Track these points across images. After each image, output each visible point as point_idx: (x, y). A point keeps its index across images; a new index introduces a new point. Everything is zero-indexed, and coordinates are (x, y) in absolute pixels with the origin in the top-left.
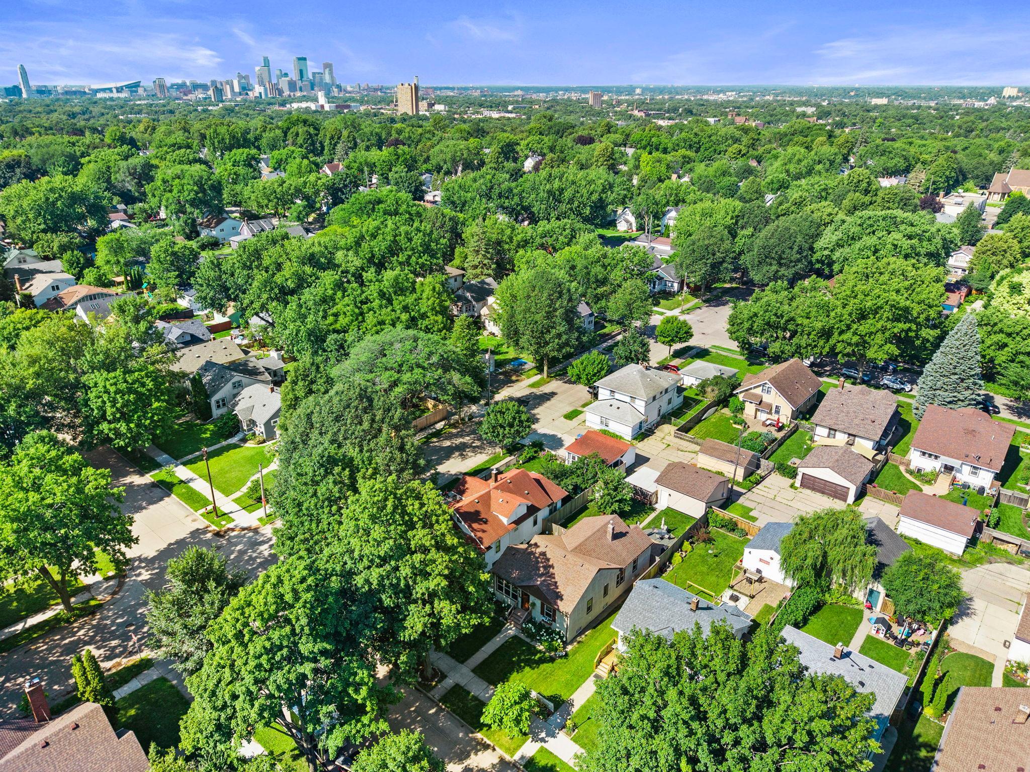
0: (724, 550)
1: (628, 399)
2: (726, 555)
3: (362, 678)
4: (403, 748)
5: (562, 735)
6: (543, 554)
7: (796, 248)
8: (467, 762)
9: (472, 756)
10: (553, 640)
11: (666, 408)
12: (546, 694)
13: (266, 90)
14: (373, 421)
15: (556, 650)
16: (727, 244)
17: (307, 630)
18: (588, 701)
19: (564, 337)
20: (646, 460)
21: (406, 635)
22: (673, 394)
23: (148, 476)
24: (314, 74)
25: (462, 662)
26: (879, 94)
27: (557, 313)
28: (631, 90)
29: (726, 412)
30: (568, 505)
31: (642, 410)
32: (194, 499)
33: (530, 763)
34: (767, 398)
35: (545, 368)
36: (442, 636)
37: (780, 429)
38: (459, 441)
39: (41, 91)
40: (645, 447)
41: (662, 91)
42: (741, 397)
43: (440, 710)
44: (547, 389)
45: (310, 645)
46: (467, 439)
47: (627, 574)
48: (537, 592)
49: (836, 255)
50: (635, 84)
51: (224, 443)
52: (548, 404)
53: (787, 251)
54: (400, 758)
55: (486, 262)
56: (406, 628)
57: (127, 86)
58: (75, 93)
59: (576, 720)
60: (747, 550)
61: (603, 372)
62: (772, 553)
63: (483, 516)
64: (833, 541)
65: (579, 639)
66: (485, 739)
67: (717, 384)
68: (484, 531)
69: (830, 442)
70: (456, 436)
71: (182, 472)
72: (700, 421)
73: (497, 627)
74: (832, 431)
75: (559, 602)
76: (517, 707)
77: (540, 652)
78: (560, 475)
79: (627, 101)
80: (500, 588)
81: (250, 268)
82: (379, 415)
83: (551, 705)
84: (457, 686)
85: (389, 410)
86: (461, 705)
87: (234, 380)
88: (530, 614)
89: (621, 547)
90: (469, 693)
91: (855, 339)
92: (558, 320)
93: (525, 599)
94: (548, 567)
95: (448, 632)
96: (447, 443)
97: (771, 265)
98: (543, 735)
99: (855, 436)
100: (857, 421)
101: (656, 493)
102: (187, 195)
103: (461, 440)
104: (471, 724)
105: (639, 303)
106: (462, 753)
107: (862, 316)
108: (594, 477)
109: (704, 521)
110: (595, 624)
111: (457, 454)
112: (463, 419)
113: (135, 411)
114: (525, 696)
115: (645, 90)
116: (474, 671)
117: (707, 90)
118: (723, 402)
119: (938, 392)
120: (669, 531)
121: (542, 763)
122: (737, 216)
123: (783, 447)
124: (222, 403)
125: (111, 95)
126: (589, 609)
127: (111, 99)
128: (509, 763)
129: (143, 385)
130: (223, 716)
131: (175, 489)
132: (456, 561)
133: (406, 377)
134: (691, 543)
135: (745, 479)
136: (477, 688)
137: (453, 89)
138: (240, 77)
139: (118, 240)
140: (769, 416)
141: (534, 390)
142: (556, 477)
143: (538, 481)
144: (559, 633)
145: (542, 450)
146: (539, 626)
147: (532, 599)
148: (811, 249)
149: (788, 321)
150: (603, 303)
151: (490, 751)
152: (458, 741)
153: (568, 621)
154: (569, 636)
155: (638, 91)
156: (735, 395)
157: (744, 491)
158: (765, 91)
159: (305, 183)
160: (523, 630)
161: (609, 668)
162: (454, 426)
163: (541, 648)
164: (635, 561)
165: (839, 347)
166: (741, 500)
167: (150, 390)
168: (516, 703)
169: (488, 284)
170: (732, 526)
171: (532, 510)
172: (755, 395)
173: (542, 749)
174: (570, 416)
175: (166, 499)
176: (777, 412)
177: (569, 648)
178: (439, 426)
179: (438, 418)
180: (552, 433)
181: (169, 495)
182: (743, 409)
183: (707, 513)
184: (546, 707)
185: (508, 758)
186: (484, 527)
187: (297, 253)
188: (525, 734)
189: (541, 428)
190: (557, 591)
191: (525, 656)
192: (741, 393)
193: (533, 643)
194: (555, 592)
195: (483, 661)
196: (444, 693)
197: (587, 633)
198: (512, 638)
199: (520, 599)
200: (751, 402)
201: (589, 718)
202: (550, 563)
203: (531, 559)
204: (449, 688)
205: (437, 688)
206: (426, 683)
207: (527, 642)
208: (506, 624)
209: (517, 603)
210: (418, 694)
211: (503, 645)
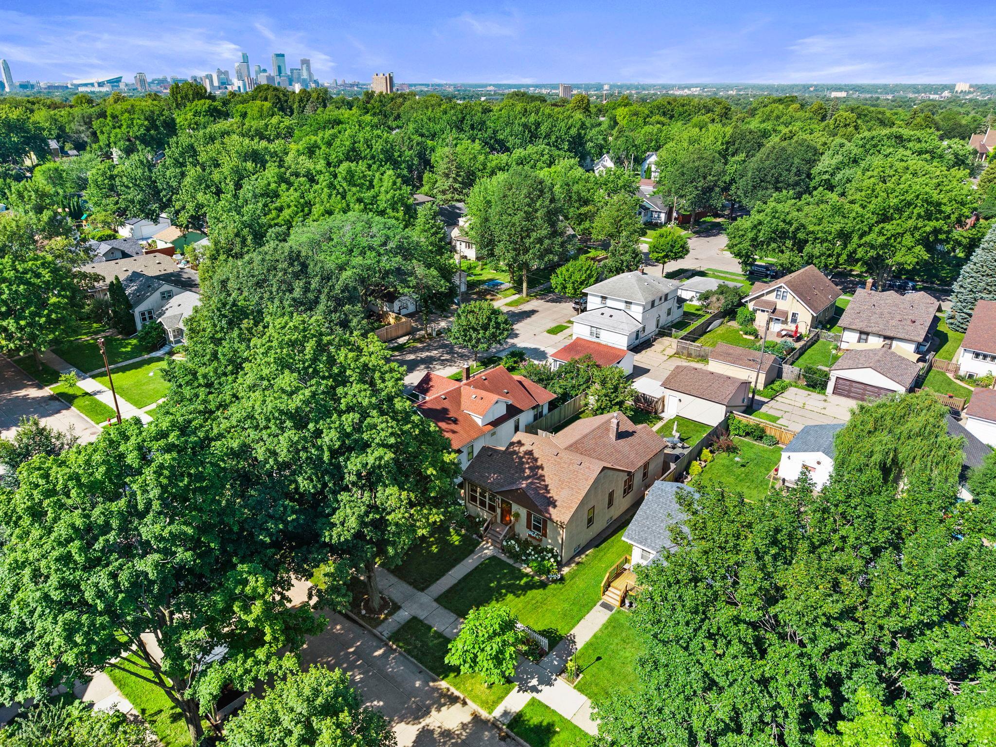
0: (752, 460)
1: (622, 306)
2: (757, 464)
3: (254, 589)
4: (307, 692)
5: (561, 683)
6: (530, 453)
7: (794, 170)
8: (424, 722)
9: (434, 712)
10: (543, 559)
11: (665, 320)
12: (536, 628)
13: (244, 85)
14: (306, 290)
15: (549, 572)
16: (718, 167)
17: (156, 505)
18: (595, 636)
19: (547, 242)
20: (646, 371)
21: (333, 536)
22: (672, 304)
23: (47, 388)
24: (292, 70)
25: (422, 590)
26: (839, 89)
27: (538, 214)
28: (599, 87)
29: (734, 324)
30: (556, 411)
31: (639, 317)
32: (96, 410)
33: (516, 721)
34: (781, 305)
35: (525, 285)
36: (388, 542)
37: (799, 339)
38: (424, 355)
39: (24, 86)
40: (642, 359)
41: (628, 88)
42: (751, 306)
43: (391, 650)
44: (527, 307)
45: (157, 528)
46: (434, 353)
47: (638, 479)
48: (522, 498)
49: (839, 176)
50: (602, 82)
51: (146, 356)
52: (528, 320)
53: (785, 173)
54: (301, 708)
55: (457, 186)
56: (334, 525)
57: (109, 82)
58: (57, 87)
59: (580, 662)
60: (785, 455)
61: (592, 280)
62: (820, 456)
63: (452, 414)
64: (905, 434)
65: (577, 559)
66: (453, 690)
67: (722, 293)
68: (454, 432)
69: (862, 346)
70: (422, 350)
71: (88, 385)
72: (705, 333)
73: (469, 546)
74: (864, 334)
75: (551, 509)
76: (498, 639)
77: (527, 575)
78: (545, 379)
79: (595, 95)
80: (474, 499)
81: (183, 165)
82: (315, 284)
83: (544, 642)
84: (414, 619)
85: (329, 279)
86: (419, 644)
87: (162, 289)
88: (512, 528)
89: (627, 448)
90: (430, 628)
91: (881, 239)
92: (539, 222)
93: (506, 512)
94: (536, 468)
95: (398, 534)
96: (412, 357)
97: (767, 189)
98: (534, 682)
99: (891, 338)
100: (893, 322)
101: (663, 399)
102: (137, 131)
103: (428, 354)
104: (431, 669)
105: (627, 220)
106: (419, 708)
107: (885, 218)
108: (587, 381)
109: (725, 426)
110: (598, 541)
111: (423, 366)
112: (430, 334)
113: (28, 305)
114: (508, 625)
115: (611, 87)
116: (437, 600)
117: (672, 87)
118: (730, 313)
119: (978, 295)
120: (682, 440)
121: (535, 721)
122: (727, 143)
123: (805, 356)
124: (149, 315)
125: (93, 89)
126: (590, 521)
127: (93, 92)
128: (486, 722)
129: (38, 276)
130: (19, 644)
131: (76, 401)
132: (407, 432)
133: (357, 260)
134: (712, 452)
135: (766, 386)
136: (440, 621)
137: (427, 85)
138: (220, 73)
139: (56, 170)
140: (784, 326)
141: (512, 309)
142: (540, 381)
143: (520, 382)
144: (551, 551)
145: (522, 359)
146: (525, 544)
147: (515, 508)
148: (809, 176)
149: (798, 229)
150: (587, 224)
151: (458, 705)
152: (414, 692)
153: (563, 533)
154: (565, 555)
155: (606, 87)
156: (743, 305)
157: (766, 400)
158: (727, 88)
159: (267, 125)
160: (503, 550)
161: (620, 593)
162: (420, 340)
163: (528, 570)
164: (646, 466)
165: (860, 253)
166: (764, 409)
167: (47, 283)
168: (495, 634)
169: (459, 209)
170: (759, 434)
171: (512, 411)
172: (768, 303)
173: (533, 702)
174: (554, 331)
175: (64, 412)
176: (794, 320)
177: (566, 570)
178: (402, 340)
179: (400, 333)
180: (533, 346)
181: (68, 408)
182: (753, 320)
183: (727, 419)
184: (537, 644)
185: (484, 714)
186: (453, 427)
187: (238, 147)
188: (509, 681)
189: (521, 343)
190: (549, 495)
191: (507, 581)
192: (751, 300)
193: (516, 565)
194: (546, 497)
195: (451, 588)
196: (396, 629)
197: (587, 552)
198: (489, 559)
199: (499, 511)
200: (763, 311)
201: (599, 658)
202: (539, 464)
203: (513, 459)
204: (403, 623)
205: (386, 622)
206: (372, 616)
207: (509, 564)
208: (480, 543)
209: (496, 516)
210: (359, 631)
211: (477, 568)
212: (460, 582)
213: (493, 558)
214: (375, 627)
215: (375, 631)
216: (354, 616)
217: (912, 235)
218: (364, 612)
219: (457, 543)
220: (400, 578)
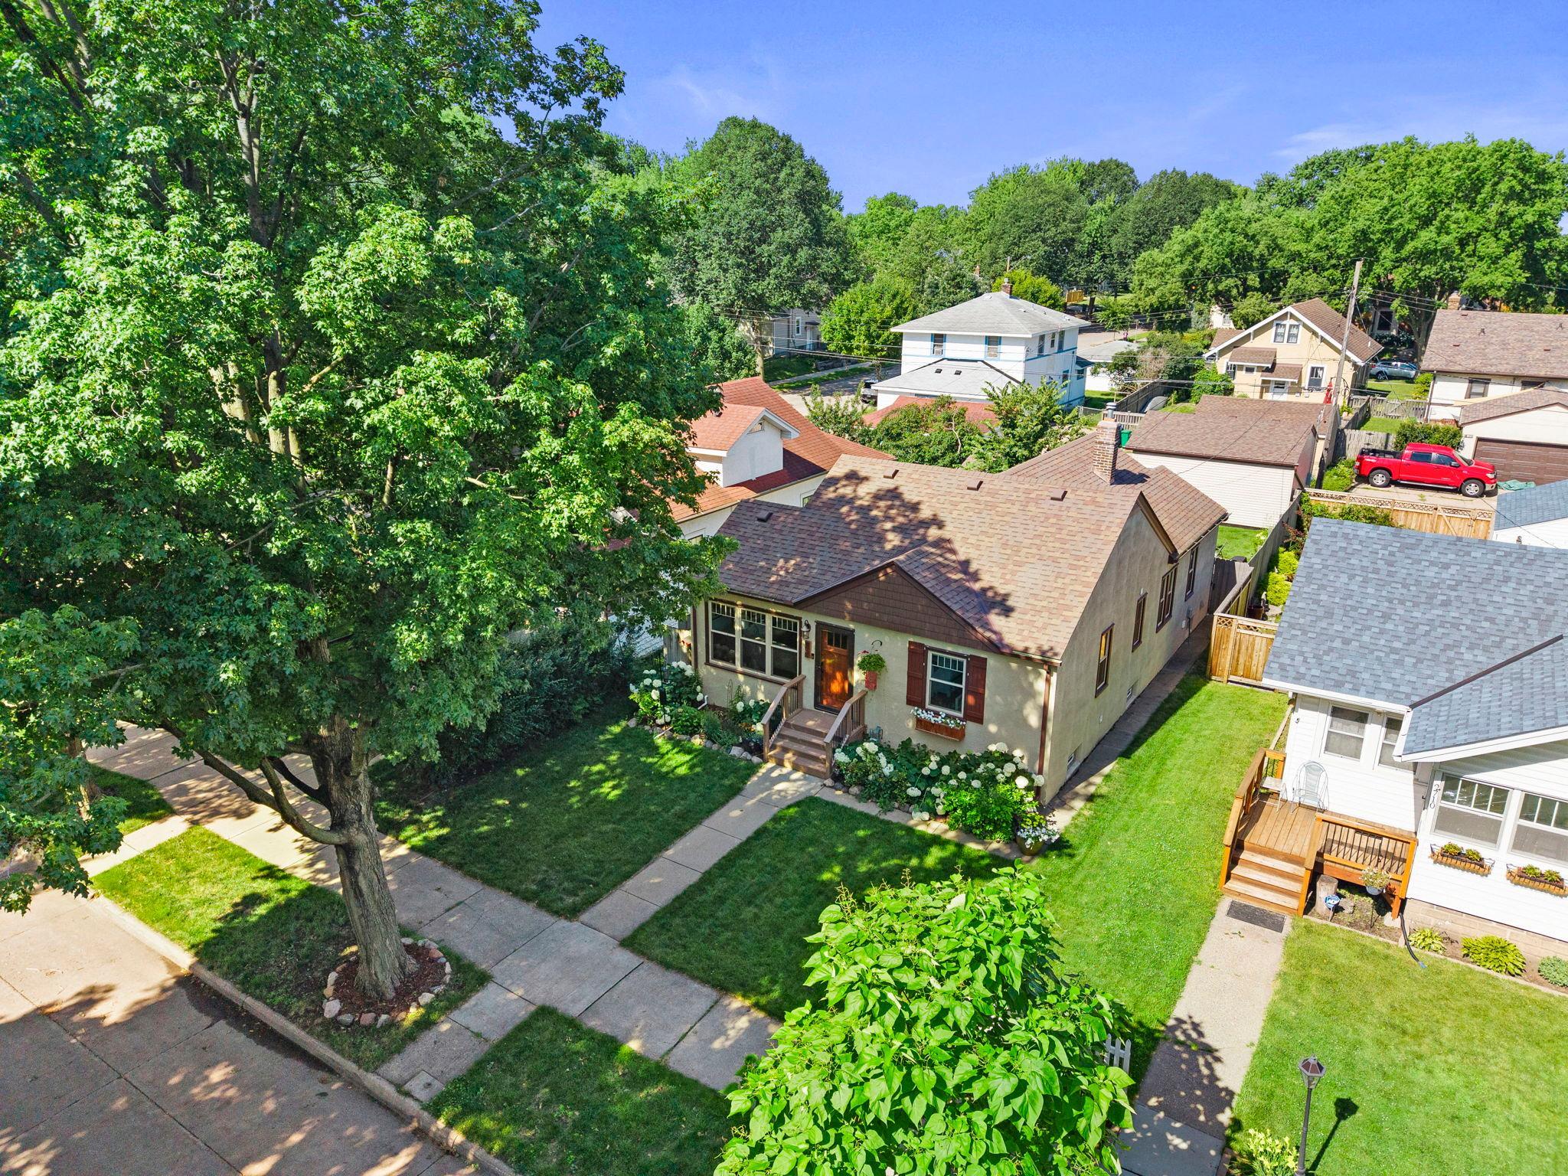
6: (891, 494)
10: (990, 781)
15: (1017, 819)
25: (572, 913)
31: (1016, 370)
34: (1287, 354)
48: (894, 598)
65: (1084, 788)
73: (724, 777)
74: (1477, 384)
75: (995, 618)
77: (938, 841)
80: (722, 649)
84: (545, 1016)
88: (859, 710)
90: (612, 1044)
93: (835, 662)
94: (917, 526)
100: (1535, 354)
110: (1120, 744)
116: (631, 943)
118: (1178, 387)
126: (1102, 674)
136: (651, 1013)
147: (865, 639)
153: (1048, 688)
154: (1051, 772)
156: (1205, 364)
160: (837, 778)
163: (938, 827)
171: (799, 468)
172: (1258, 353)
176: (1315, 382)
177: (1063, 818)
183: (1298, 503)
190: (977, 586)
191: (876, 861)
192: (1222, 352)
193: (894, 817)
194: (969, 590)
195: (678, 898)
196: (467, 1062)
197: (1107, 770)
198: (798, 804)
199: (808, 668)
200: (1250, 370)
201: (1345, 1108)
202: (925, 513)
203: (840, 518)
204: (495, 1037)
205: (428, 1038)
206: (367, 1018)
207: (867, 816)
208: (759, 766)
209: (797, 688)
210: (306, 1084)
211: (760, 833)
212: (708, 878)
213: (807, 803)
214: (374, 1065)
215: (372, 1080)
216: (293, 1030)
217: (1496, 236)
218: (332, 1007)
219: (682, 771)
220: (488, 882)
